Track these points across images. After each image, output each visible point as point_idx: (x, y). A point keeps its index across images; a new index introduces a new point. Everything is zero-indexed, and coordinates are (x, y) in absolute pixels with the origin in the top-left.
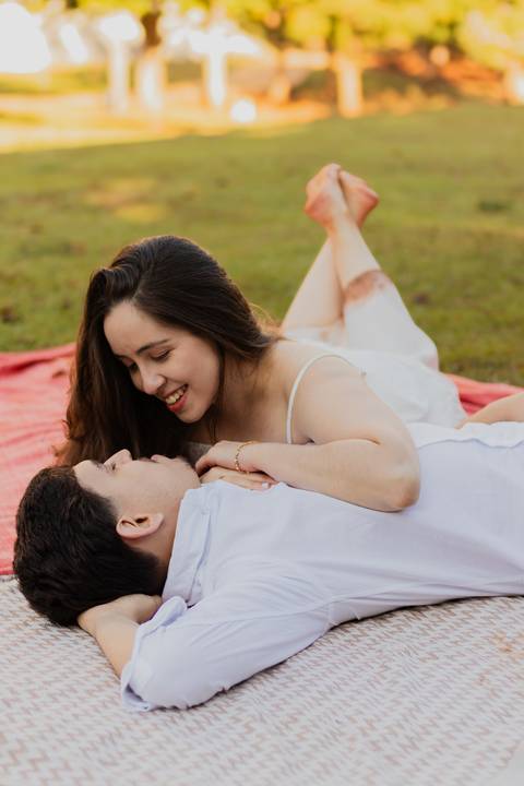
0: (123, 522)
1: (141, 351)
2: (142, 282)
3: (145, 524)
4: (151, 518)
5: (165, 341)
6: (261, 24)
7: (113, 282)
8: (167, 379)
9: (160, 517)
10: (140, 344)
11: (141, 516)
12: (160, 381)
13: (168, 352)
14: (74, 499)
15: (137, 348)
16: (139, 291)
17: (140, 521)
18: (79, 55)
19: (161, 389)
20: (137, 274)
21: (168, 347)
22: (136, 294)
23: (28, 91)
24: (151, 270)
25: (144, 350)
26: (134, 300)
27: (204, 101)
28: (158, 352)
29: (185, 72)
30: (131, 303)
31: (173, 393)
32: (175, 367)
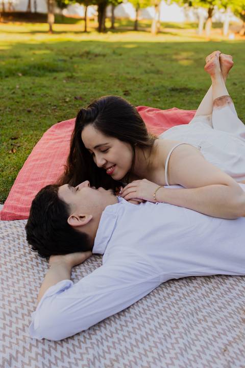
0: (73, 217)
1: (96, 147)
2: (99, 115)
3: (83, 219)
4: (86, 217)
5: (106, 144)
6: (241, 14)
7: (85, 115)
8: (107, 161)
9: (91, 217)
10: (95, 144)
11: (82, 215)
12: (104, 162)
13: (108, 149)
14: (52, 203)
15: (95, 146)
16: (97, 120)
17: (81, 217)
18: (193, 19)
19: (104, 165)
20: (96, 112)
21: (108, 146)
22: (95, 121)
23: (179, 28)
24: (102, 111)
25: (98, 147)
26: (94, 123)
27: (222, 33)
28: (104, 149)
29: (218, 25)
30: (93, 125)
31: (110, 168)
32: (111, 156)
